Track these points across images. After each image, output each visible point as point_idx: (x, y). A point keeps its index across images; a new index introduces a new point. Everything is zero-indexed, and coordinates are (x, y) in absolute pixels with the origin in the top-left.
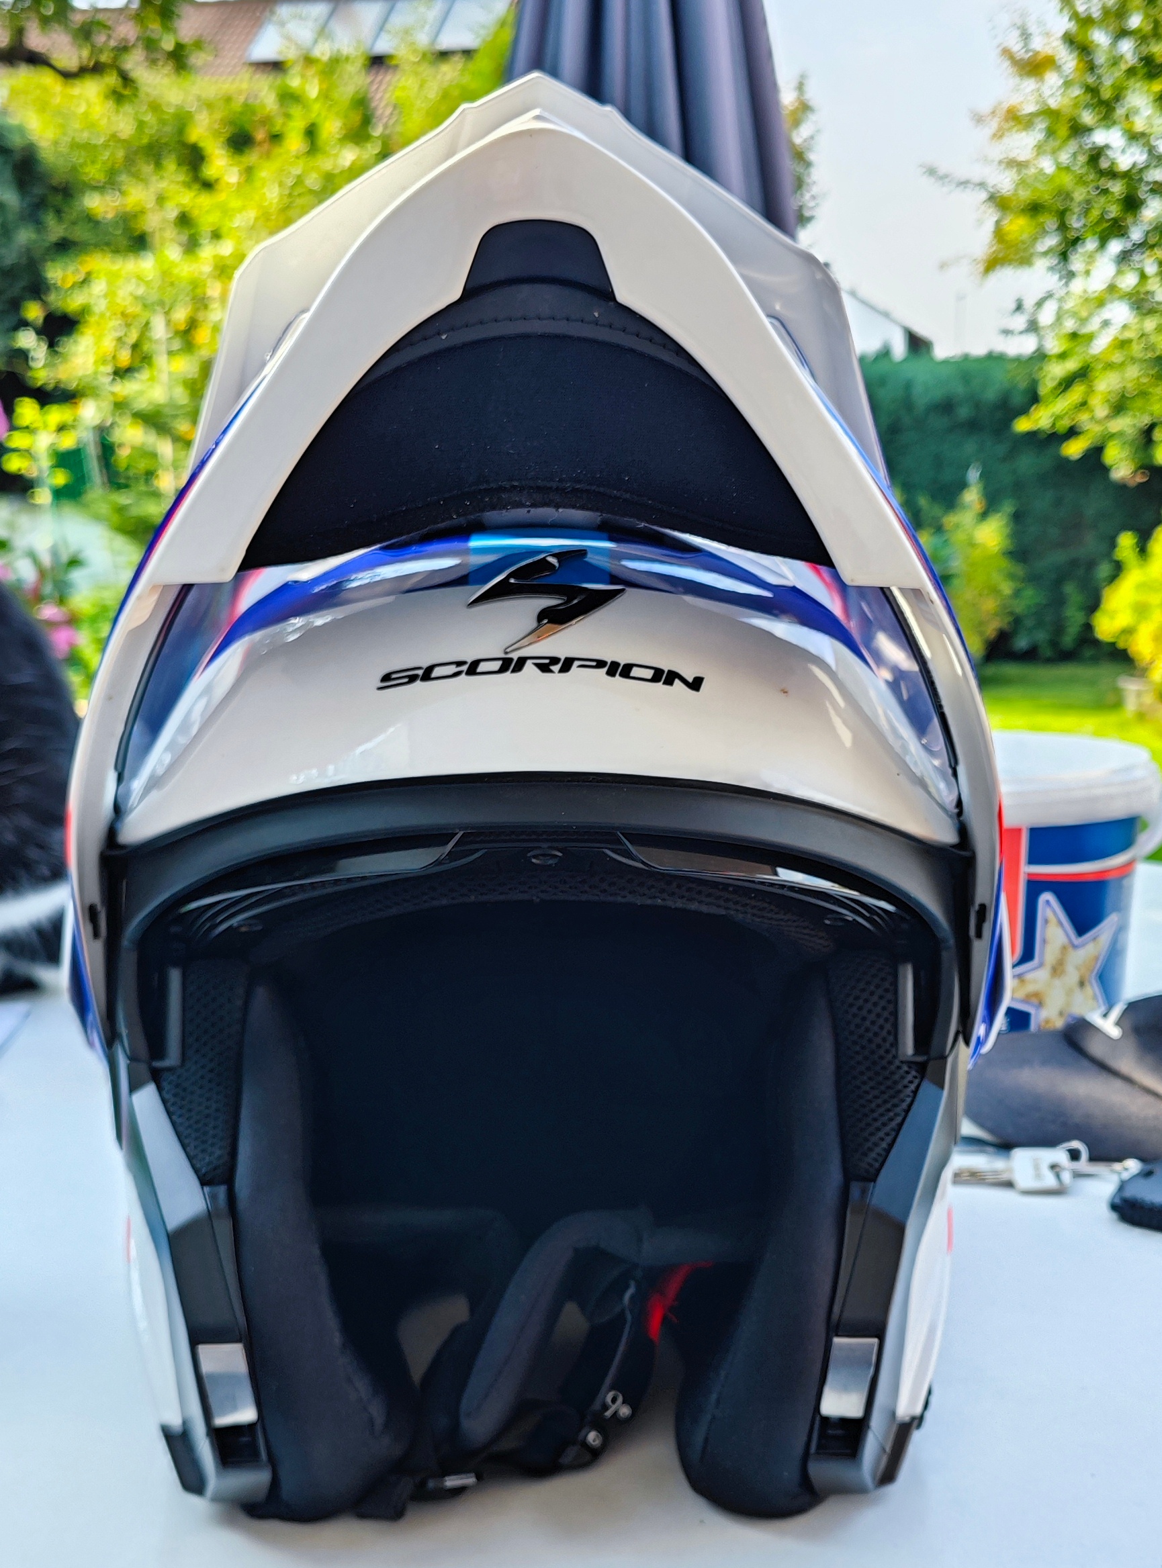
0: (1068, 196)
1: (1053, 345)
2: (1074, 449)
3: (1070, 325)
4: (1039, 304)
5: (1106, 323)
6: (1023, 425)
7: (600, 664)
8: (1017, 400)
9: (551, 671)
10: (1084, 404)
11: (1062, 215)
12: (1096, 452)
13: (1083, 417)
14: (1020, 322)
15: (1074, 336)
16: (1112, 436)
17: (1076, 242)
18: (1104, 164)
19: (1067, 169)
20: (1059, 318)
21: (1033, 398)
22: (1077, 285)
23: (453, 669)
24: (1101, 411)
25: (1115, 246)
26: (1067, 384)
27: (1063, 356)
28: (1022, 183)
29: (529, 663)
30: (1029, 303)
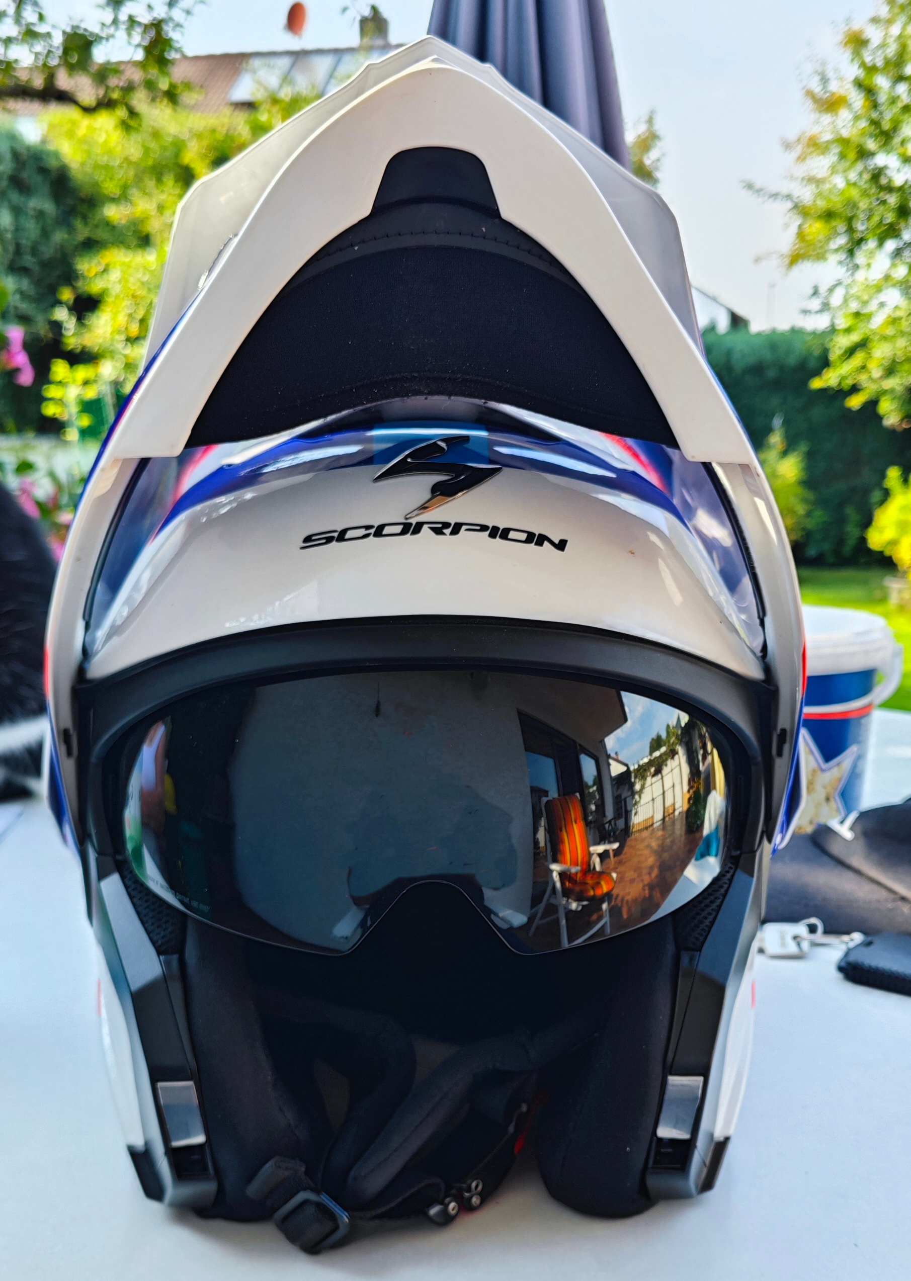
0: (853, 205)
1: (842, 323)
2: (855, 402)
3: (854, 306)
4: (831, 290)
5: (882, 305)
6: (816, 384)
7: (484, 528)
8: (813, 364)
9: (444, 534)
10: (864, 367)
11: (850, 220)
12: (872, 405)
13: (863, 378)
14: (815, 304)
15: (857, 314)
16: (884, 392)
17: (860, 241)
18: (883, 181)
19: (855, 184)
20: (846, 301)
21: (825, 363)
22: (860, 275)
23: (363, 532)
24: (877, 373)
25: (891, 245)
26: (850, 352)
27: (848, 330)
28: (820, 194)
29: (425, 527)
30: (823, 290)
